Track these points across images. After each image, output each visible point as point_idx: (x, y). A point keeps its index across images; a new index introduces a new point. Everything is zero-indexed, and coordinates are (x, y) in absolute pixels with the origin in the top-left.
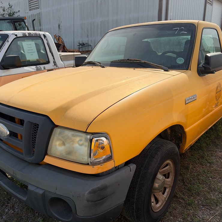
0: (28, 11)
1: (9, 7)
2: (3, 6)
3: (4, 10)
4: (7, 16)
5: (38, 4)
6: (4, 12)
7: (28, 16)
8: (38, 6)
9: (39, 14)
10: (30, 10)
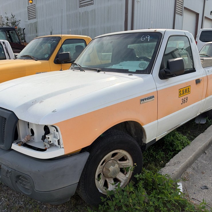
0: (27, 20)
1: (12, 17)
2: (7, 16)
3: (8, 20)
4: (10, 25)
5: (35, 15)
6: (7, 22)
7: (27, 24)
8: (35, 16)
9: (36, 23)
10: (29, 19)
